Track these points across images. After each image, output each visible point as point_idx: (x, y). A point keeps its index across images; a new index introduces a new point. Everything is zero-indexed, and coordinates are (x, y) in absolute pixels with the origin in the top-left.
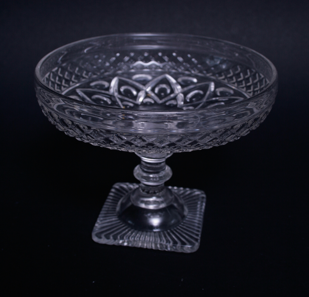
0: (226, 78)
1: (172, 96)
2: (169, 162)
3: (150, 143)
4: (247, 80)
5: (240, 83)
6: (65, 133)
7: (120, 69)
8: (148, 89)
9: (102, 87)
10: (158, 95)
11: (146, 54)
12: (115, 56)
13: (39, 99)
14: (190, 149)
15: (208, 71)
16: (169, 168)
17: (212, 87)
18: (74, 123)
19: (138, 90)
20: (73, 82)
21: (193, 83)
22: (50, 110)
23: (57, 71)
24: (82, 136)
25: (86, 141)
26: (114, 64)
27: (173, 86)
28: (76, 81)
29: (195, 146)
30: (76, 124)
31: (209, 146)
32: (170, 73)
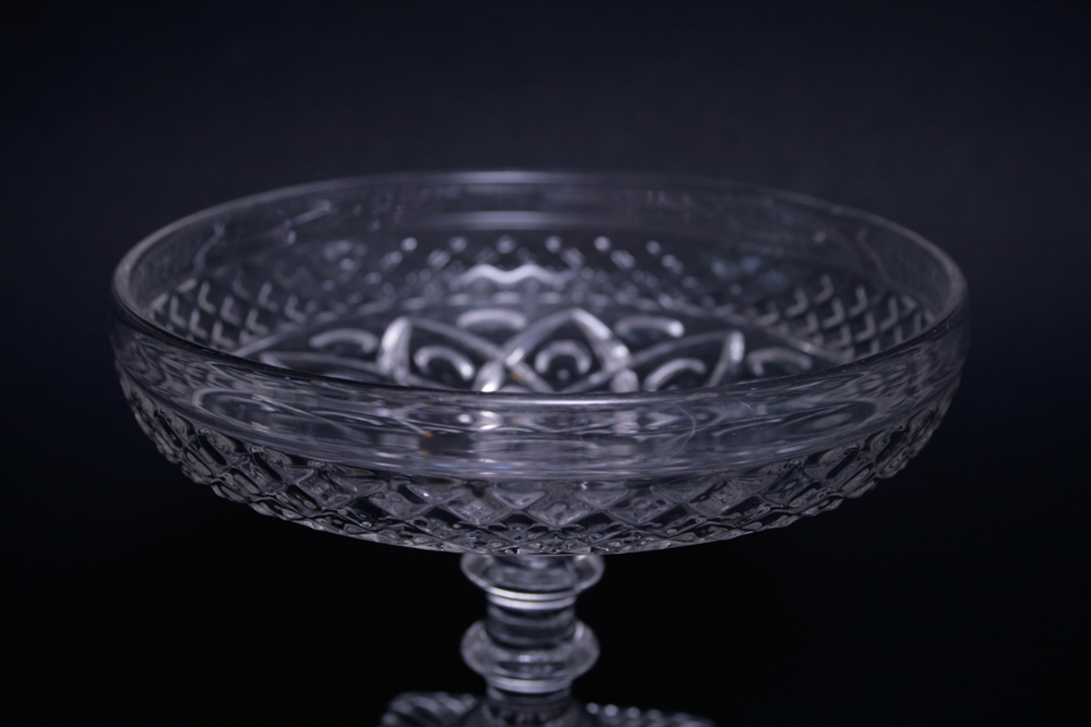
0: (783, 319)
1: (596, 379)
2: (586, 608)
3: (516, 513)
4: (857, 323)
5: (830, 334)
6: (216, 489)
7: (415, 294)
8: (515, 357)
9: (352, 350)
10: (549, 377)
11: (506, 246)
12: (398, 248)
13: (124, 375)
14: (665, 538)
15: (720, 298)
16: (589, 634)
17: (736, 348)
18: (248, 446)
19: (478, 361)
20: (251, 333)
21: (666, 337)
22: (161, 407)
23: (196, 291)
24: (274, 494)
25: (288, 515)
26: (397, 276)
27: (599, 350)
28: (262, 329)
29: (678, 528)
30: (253, 451)
31: (730, 528)
32: (587, 307)
